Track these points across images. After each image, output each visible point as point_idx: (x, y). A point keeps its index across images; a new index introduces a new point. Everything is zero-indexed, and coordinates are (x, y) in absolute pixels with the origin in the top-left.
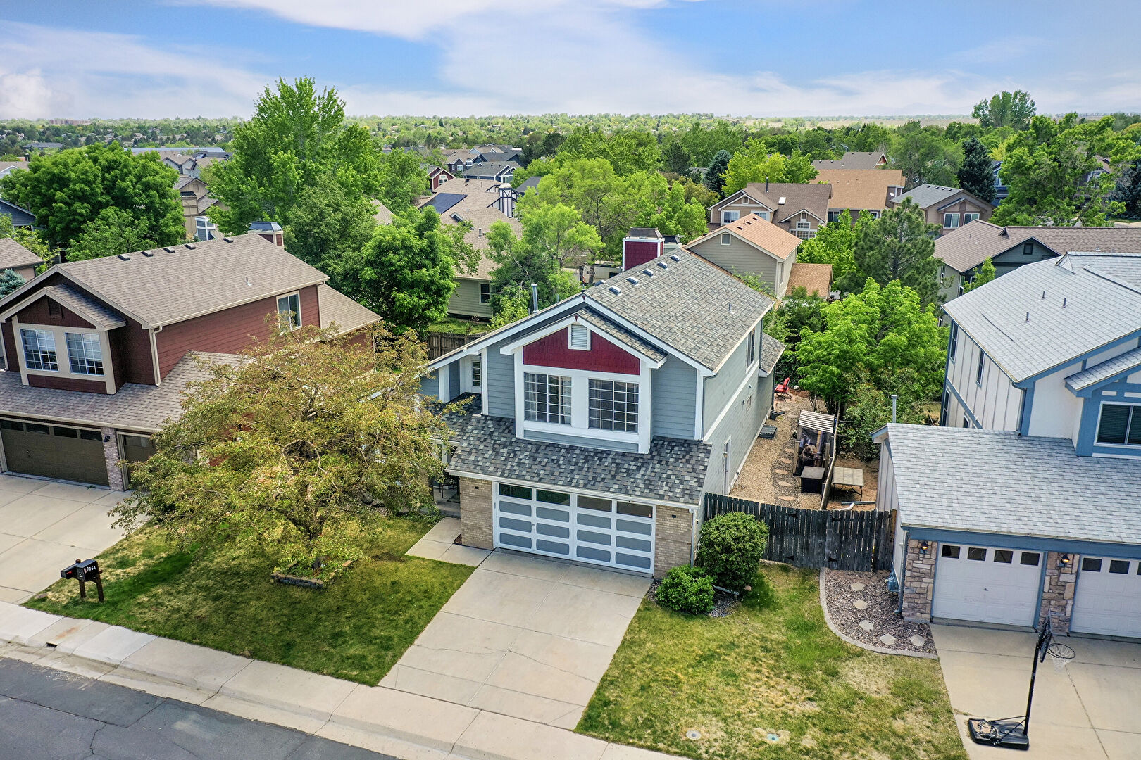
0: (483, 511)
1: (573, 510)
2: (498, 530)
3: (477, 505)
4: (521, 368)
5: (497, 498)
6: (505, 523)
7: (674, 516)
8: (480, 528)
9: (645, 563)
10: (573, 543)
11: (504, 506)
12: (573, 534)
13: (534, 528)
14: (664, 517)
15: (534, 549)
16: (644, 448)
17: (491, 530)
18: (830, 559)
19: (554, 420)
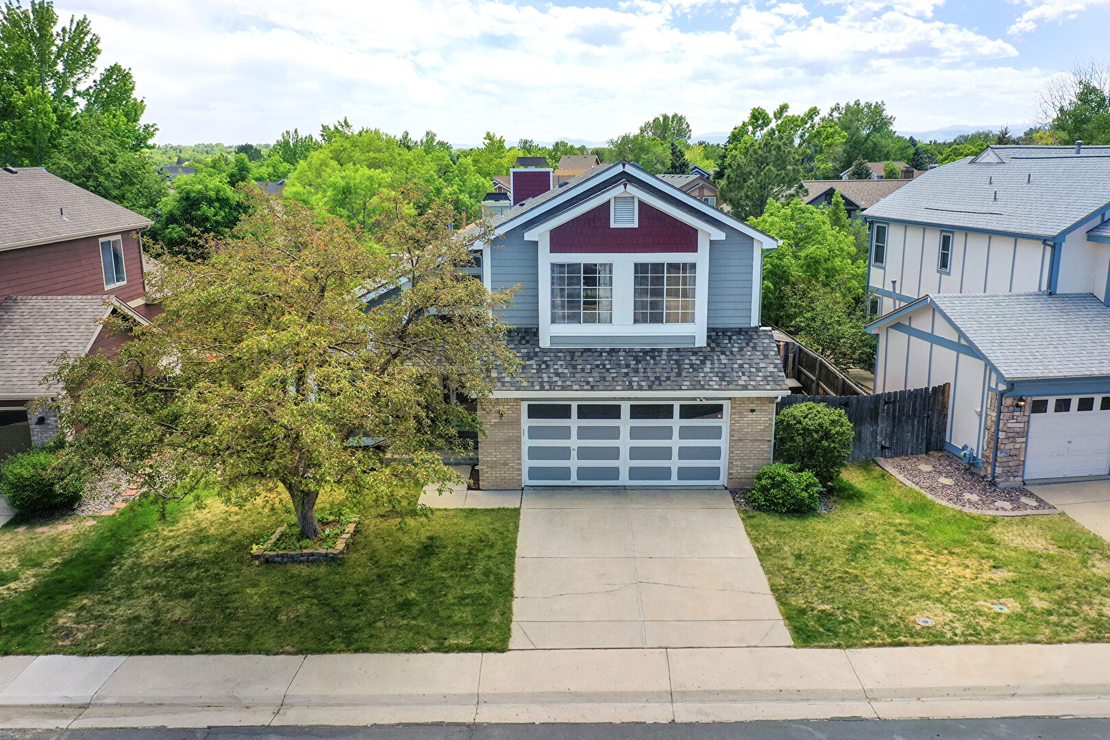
0: (507, 441)
1: (625, 423)
2: (527, 463)
3: (501, 434)
4: (547, 259)
5: (526, 423)
6: (534, 453)
7: (753, 411)
8: (505, 464)
9: (714, 473)
10: (624, 464)
11: (534, 433)
12: (624, 453)
13: (574, 454)
14: (740, 413)
15: (574, 480)
16: (701, 341)
17: (520, 464)
18: (883, 448)
19: (591, 319)
